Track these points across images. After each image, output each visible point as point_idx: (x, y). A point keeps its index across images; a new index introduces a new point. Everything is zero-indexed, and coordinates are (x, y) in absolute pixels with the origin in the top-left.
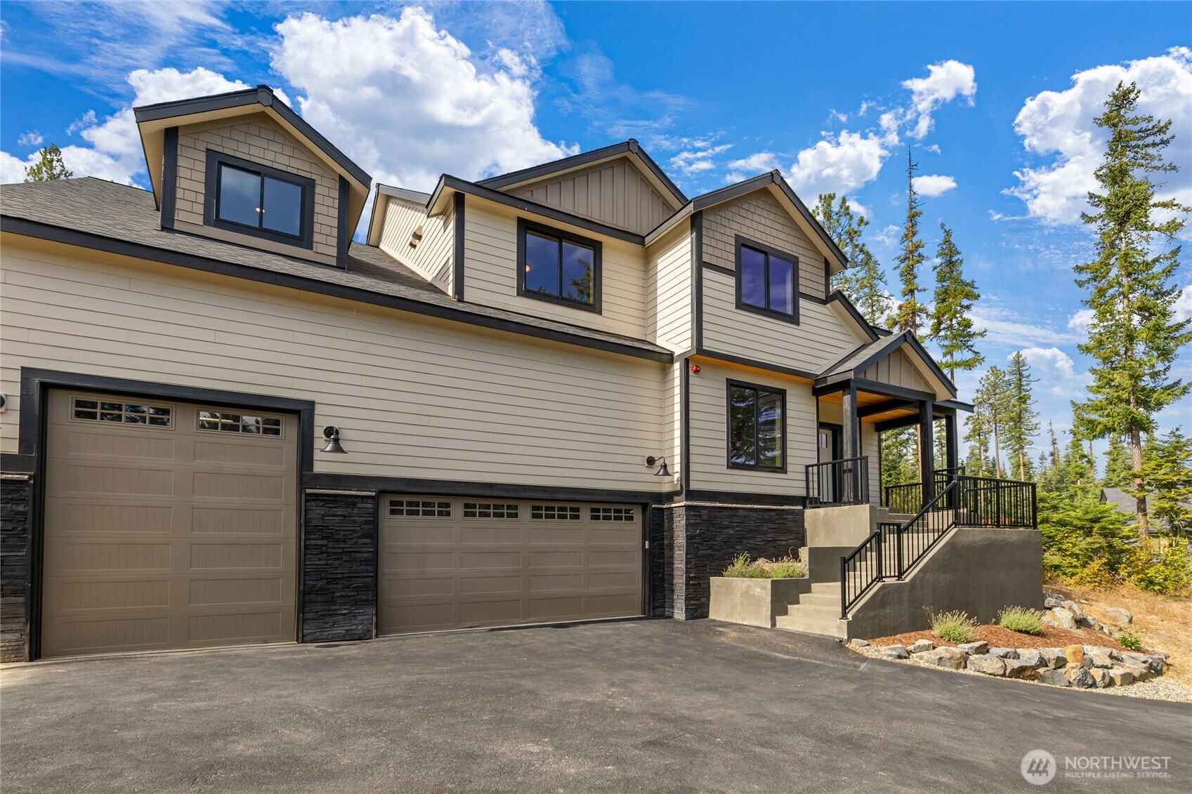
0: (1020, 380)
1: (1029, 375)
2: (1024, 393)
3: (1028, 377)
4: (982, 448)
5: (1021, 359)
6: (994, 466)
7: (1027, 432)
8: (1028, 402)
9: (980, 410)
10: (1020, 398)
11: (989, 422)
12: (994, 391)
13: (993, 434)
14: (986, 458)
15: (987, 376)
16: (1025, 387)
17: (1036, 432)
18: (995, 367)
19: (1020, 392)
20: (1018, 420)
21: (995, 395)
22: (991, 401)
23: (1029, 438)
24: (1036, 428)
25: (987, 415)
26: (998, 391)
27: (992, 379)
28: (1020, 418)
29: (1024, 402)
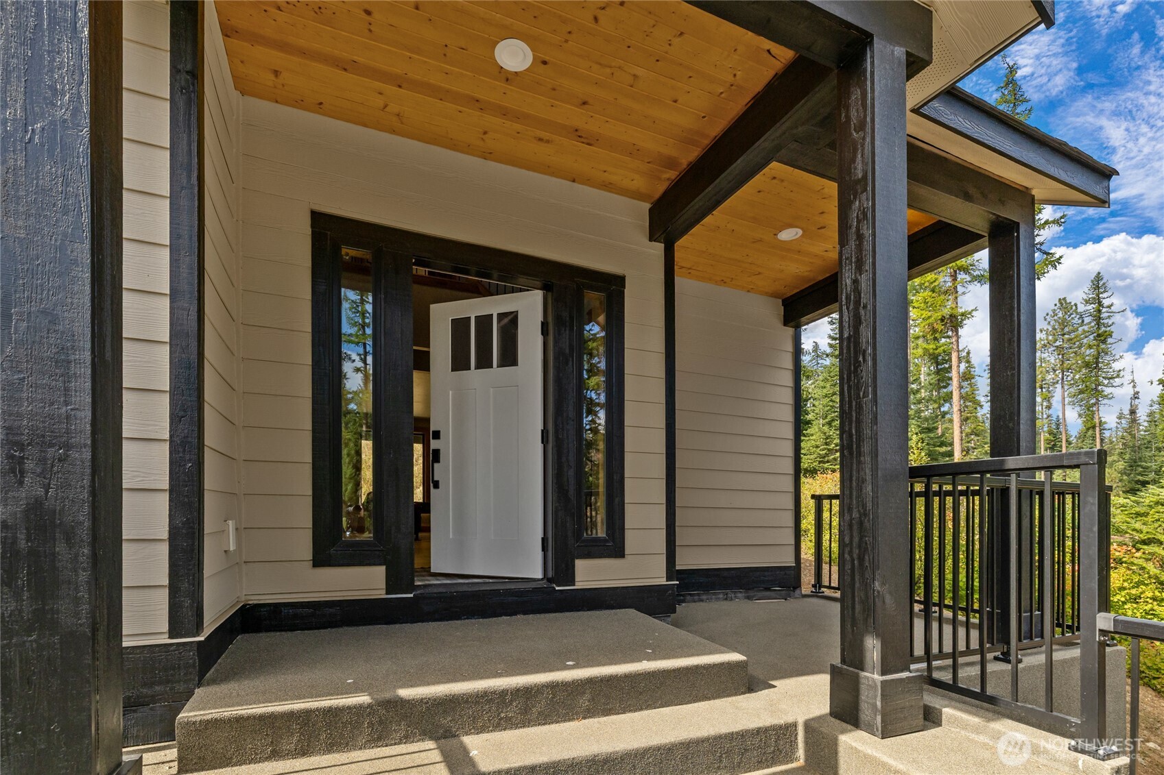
0: (1099, 311)
1: (1112, 305)
2: (1103, 329)
3: (1109, 307)
4: (1045, 404)
5: (1101, 283)
6: (1058, 425)
7: (1106, 382)
8: (1110, 340)
9: (1043, 355)
10: (1099, 335)
11: (1055, 371)
12: (1063, 329)
13: (1059, 386)
14: (1048, 416)
15: (1054, 311)
16: (1105, 321)
17: (1117, 381)
18: (1064, 299)
19: (1099, 328)
20: (1094, 366)
21: (1064, 335)
22: (1058, 344)
23: (1108, 390)
24: (1118, 376)
25: (1053, 361)
26: (1066, 330)
27: (1060, 315)
28: (1097, 363)
29: (1104, 342)
